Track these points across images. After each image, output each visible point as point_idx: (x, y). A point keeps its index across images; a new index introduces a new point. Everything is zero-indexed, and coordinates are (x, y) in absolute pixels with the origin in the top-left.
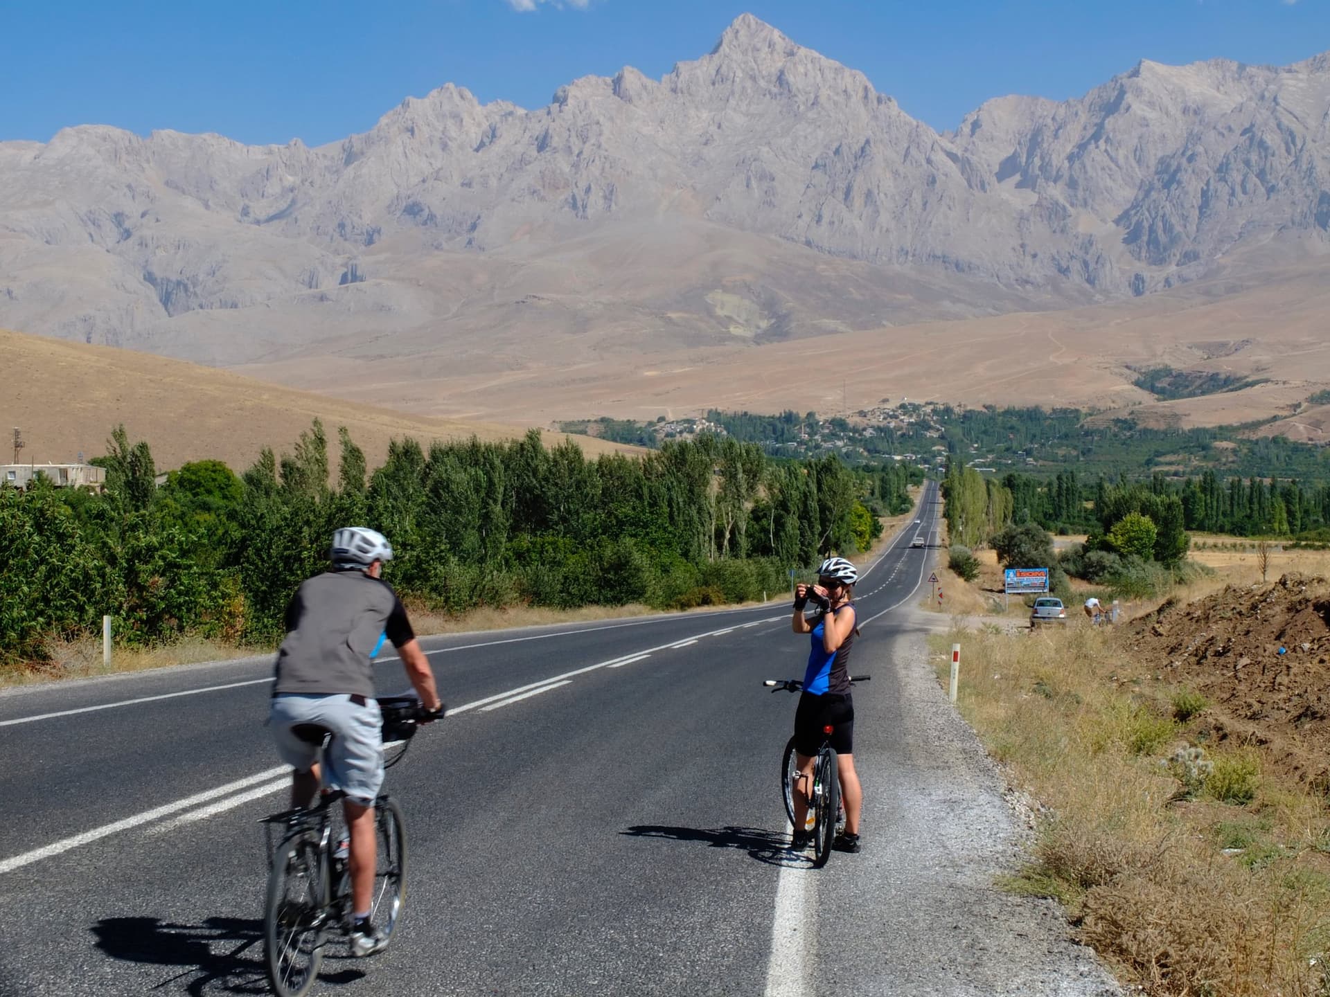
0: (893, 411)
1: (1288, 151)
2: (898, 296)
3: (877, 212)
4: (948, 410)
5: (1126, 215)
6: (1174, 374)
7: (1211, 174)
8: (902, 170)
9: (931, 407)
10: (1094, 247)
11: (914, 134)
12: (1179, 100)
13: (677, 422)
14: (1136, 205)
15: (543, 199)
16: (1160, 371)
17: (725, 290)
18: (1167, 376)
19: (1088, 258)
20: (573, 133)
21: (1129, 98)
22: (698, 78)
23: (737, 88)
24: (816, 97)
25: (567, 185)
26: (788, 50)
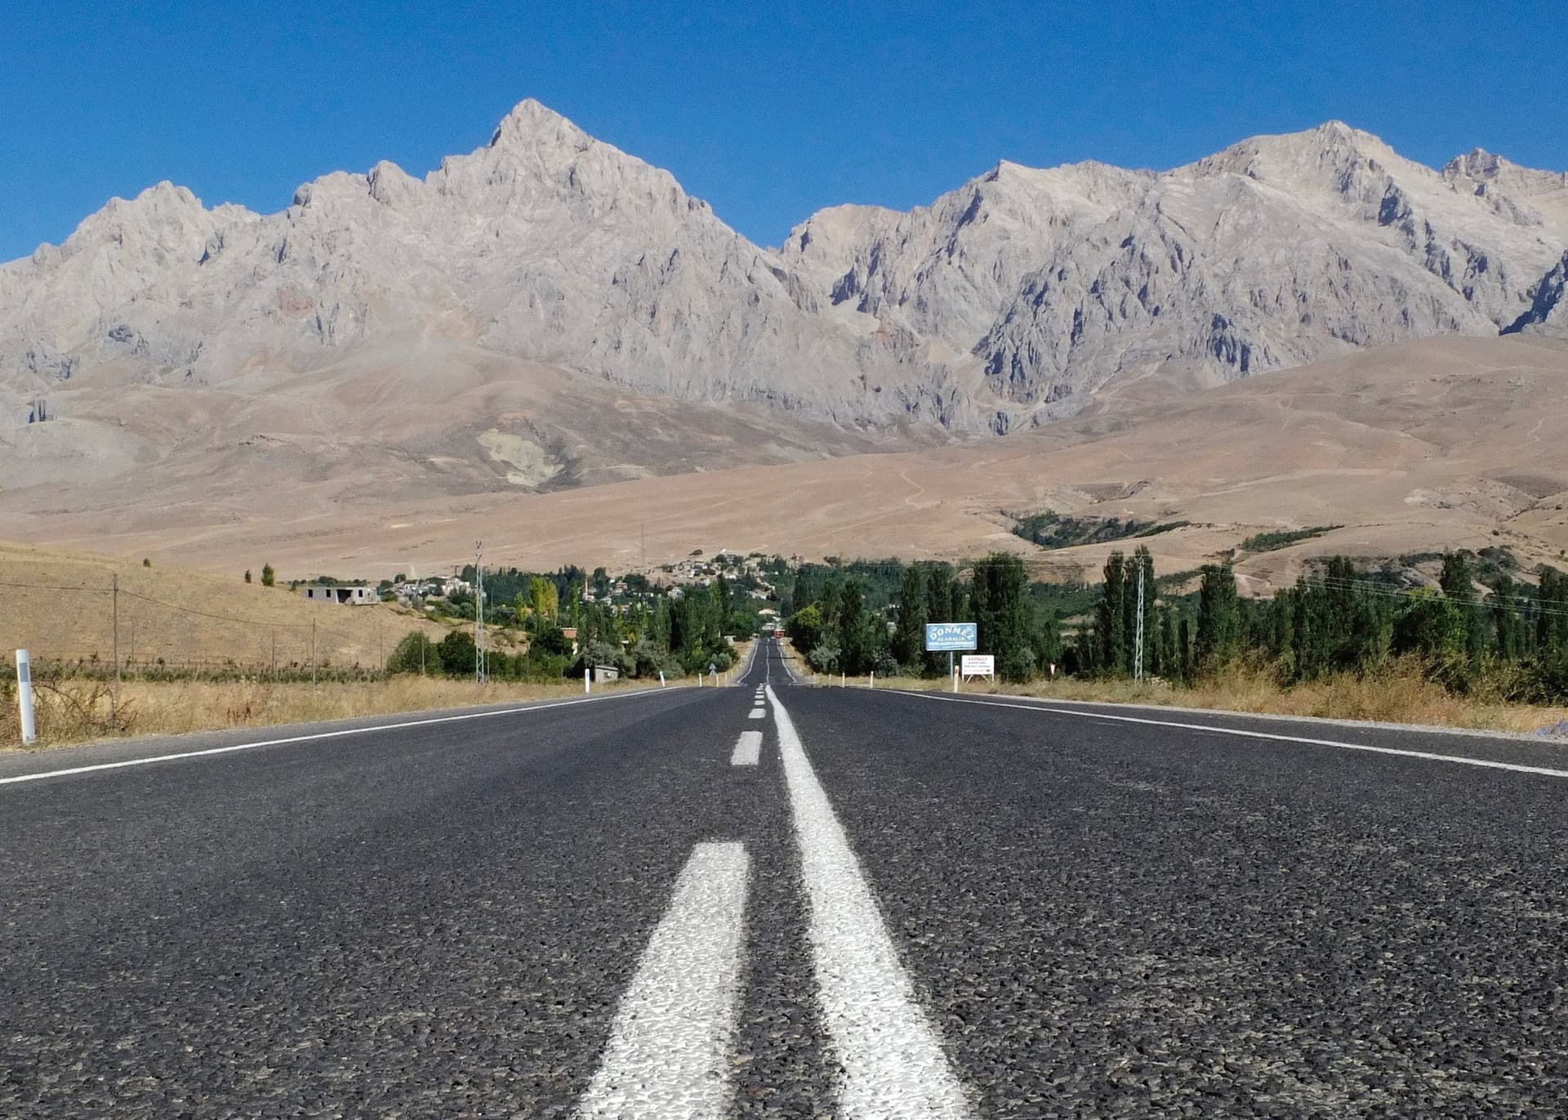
0: (708, 565)
1: (1174, 267)
2: (714, 438)
3: (688, 336)
4: (779, 564)
5: (984, 343)
6: (1061, 519)
7: (1084, 294)
8: (717, 287)
9: (758, 560)
10: (948, 380)
11: (732, 245)
12: (1045, 208)
13: (421, 581)
14: (998, 330)
15: (279, 322)
16: (1043, 517)
17: (503, 429)
18: (1052, 523)
19: (941, 392)
20: (317, 242)
21: (985, 205)
22: (471, 176)
23: (519, 189)
24: (615, 201)
25: (310, 305)
26: (580, 144)
